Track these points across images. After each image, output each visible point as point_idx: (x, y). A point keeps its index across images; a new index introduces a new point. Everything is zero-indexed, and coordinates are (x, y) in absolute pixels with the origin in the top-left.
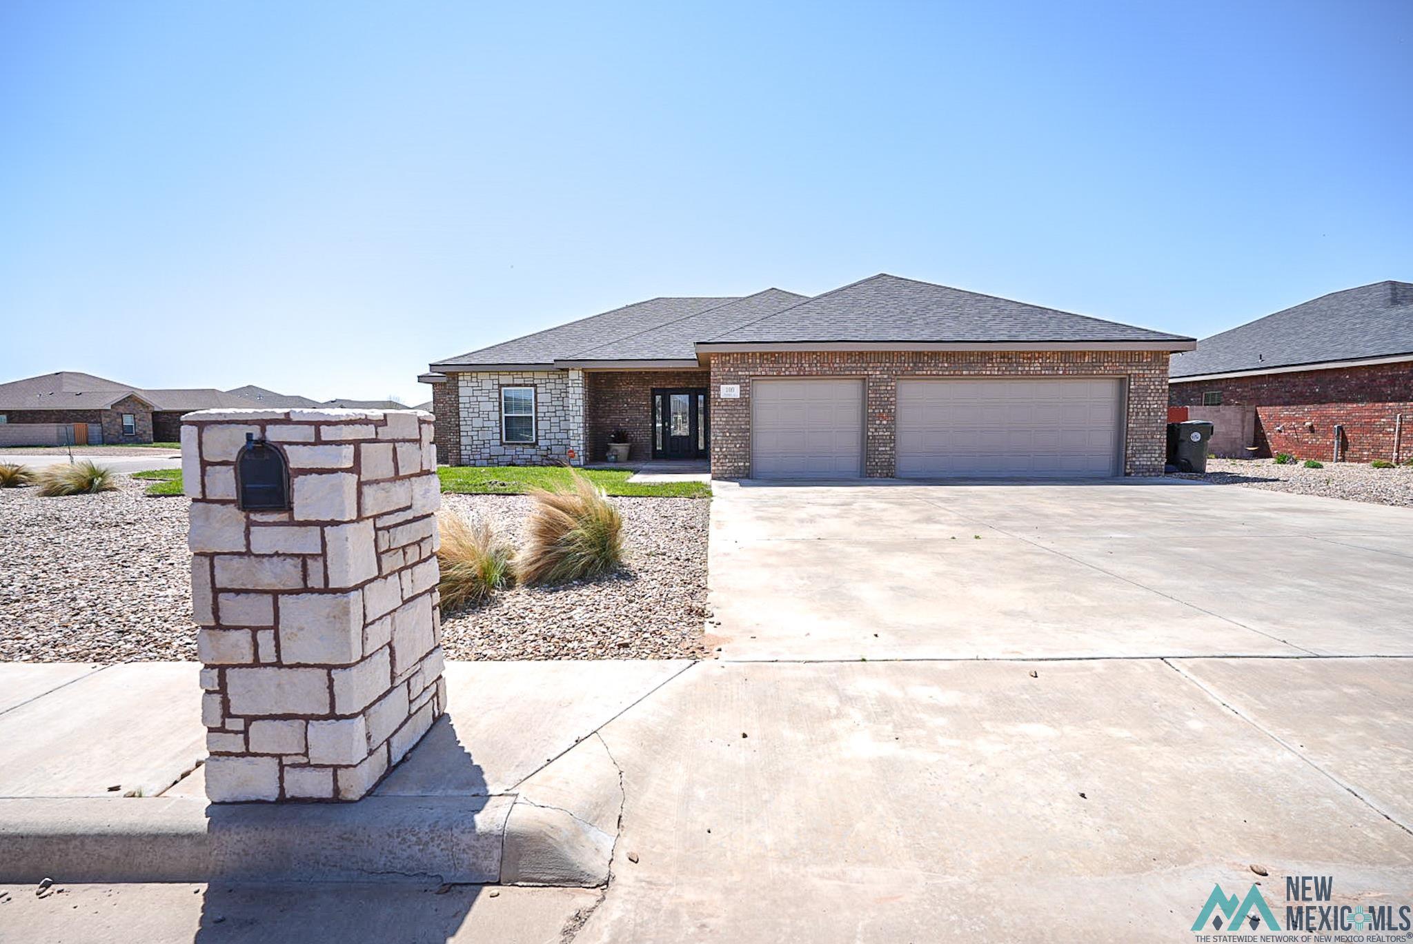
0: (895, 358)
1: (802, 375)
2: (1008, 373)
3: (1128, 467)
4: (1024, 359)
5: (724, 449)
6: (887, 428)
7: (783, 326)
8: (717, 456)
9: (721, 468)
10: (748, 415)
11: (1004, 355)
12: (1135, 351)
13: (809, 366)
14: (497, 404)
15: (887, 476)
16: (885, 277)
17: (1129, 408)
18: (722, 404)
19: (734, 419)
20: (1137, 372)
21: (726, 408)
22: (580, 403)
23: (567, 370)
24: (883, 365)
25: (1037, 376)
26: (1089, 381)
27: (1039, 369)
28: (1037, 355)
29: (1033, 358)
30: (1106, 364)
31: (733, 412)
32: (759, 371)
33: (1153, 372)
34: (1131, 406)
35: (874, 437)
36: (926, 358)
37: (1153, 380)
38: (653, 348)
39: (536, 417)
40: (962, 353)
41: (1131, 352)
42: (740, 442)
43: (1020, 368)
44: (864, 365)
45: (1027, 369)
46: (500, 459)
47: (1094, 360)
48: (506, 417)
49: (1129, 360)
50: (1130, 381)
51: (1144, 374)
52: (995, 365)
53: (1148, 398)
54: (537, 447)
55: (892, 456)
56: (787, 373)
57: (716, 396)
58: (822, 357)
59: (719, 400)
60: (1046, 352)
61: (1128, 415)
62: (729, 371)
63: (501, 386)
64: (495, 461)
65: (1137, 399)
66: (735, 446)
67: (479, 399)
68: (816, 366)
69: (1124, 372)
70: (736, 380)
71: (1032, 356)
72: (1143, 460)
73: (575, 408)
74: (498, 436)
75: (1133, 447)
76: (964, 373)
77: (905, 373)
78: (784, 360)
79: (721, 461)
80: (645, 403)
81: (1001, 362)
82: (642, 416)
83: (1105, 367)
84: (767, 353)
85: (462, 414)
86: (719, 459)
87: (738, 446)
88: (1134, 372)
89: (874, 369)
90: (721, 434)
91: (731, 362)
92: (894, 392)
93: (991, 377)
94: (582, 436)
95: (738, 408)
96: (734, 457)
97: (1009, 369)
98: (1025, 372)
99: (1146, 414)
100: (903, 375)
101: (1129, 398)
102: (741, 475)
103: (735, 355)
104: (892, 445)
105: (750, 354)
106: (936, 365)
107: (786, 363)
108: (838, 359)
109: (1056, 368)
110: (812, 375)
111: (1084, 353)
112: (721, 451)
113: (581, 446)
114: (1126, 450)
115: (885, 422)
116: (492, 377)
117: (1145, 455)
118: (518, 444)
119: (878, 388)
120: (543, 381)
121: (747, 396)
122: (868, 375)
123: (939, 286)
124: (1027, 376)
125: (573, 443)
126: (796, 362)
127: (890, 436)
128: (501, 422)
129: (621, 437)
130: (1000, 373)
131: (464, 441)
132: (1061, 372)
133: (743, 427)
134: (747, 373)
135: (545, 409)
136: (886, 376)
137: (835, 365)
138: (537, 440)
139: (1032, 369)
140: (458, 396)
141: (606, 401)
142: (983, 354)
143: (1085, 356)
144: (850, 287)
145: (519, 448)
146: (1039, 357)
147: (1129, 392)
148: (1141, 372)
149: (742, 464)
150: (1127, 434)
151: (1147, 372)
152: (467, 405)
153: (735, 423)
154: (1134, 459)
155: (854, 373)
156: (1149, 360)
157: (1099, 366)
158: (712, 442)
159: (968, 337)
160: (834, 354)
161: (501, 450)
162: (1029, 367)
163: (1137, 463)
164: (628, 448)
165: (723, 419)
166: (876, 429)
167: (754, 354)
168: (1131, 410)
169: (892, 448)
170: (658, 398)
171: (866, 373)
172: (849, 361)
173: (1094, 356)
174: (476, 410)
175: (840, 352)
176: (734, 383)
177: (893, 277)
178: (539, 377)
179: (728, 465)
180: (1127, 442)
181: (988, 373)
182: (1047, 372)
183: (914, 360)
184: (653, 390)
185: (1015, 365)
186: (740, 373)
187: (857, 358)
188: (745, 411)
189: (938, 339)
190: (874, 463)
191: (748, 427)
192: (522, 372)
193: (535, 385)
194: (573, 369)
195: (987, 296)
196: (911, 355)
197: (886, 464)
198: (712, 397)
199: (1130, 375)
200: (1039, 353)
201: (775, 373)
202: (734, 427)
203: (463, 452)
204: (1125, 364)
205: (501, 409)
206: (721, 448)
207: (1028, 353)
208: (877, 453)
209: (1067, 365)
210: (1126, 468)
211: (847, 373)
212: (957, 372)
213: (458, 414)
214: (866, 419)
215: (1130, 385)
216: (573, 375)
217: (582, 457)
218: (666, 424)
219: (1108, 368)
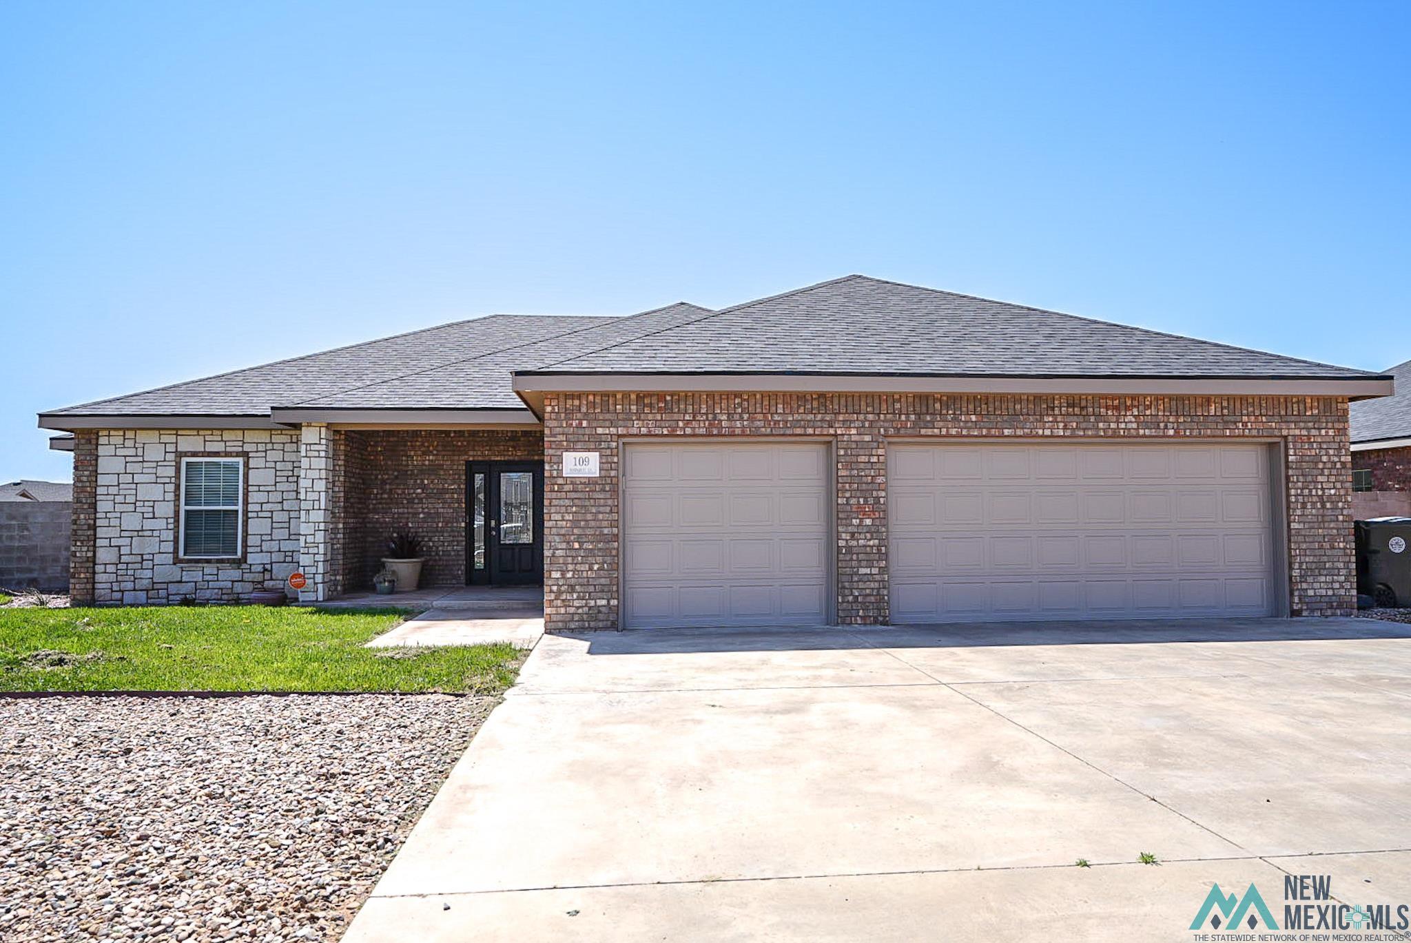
0: (884, 406)
1: (714, 435)
2: (1081, 433)
3: (1296, 600)
4: (1107, 408)
5: (569, 575)
6: (874, 532)
7: (682, 346)
8: (555, 588)
9: (562, 610)
10: (614, 509)
11: (1073, 401)
12: (1292, 396)
13: (729, 420)
14: (171, 487)
15: (876, 622)
16: (858, 280)
17: (1288, 495)
18: (567, 488)
19: (589, 517)
20: (1297, 432)
21: (574, 495)
22: (321, 486)
23: (297, 427)
24: (861, 417)
25: (1131, 440)
26: (1217, 447)
27: (1135, 426)
28: (1129, 403)
29: (1122, 407)
30: (1245, 419)
31: (587, 503)
32: (637, 427)
33: (1323, 432)
34: (1293, 492)
35: (849, 549)
36: (938, 406)
37: (1325, 446)
38: (462, 390)
39: (246, 512)
40: (1002, 398)
41: (1286, 398)
42: (599, 559)
43: (1101, 425)
44: (828, 418)
45: (1113, 426)
46: (173, 588)
47: (1225, 412)
48: (187, 511)
49: (1283, 413)
50: (1287, 449)
51: (1309, 437)
52: (1059, 419)
53: (1320, 478)
54: (244, 566)
55: (884, 585)
56: (688, 431)
57: (555, 473)
58: (752, 401)
59: (560, 481)
60: (1145, 397)
61: (1288, 508)
62: (580, 426)
63: (180, 455)
64: (163, 593)
65: (1301, 479)
66: (591, 569)
67: (137, 478)
68: (742, 419)
69: (1276, 432)
70: (593, 443)
71: (1120, 404)
72: (1318, 587)
73: (311, 496)
74: (169, 547)
75: (1301, 563)
76: (1006, 432)
77: (902, 431)
78: (682, 406)
79: (564, 597)
80: (455, 487)
81: (1068, 414)
82: (449, 507)
83: (1245, 424)
84: (650, 394)
85: (103, 506)
86: (559, 593)
87: (596, 567)
88: (1292, 432)
89: (847, 424)
90: (564, 546)
91: (584, 409)
92: (883, 467)
93: (1052, 440)
94: (321, 546)
95: (596, 495)
96: (589, 588)
97: (1083, 425)
98: (1110, 433)
99: (1319, 505)
100: (899, 436)
101: (1288, 477)
102: (601, 625)
103: (591, 398)
104: (883, 564)
105: (619, 396)
106: (956, 419)
107: (686, 412)
108: (780, 406)
109: (1162, 425)
110: (734, 435)
111: (1208, 400)
112: (563, 577)
113: (321, 564)
114: (1291, 568)
115: (868, 522)
116: (165, 439)
117: (1323, 579)
118: (208, 561)
119: (854, 459)
120: (261, 447)
121: (613, 473)
122: (836, 435)
123: (949, 294)
124: (1115, 439)
125: (305, 560)
126: (703, 411)
127: (879, 547)
128: (177, 521)
129: (407, 547)
130: (1068, 433)
131: (103, 555)
132: (1171, 432)
133: (606, 531)
134: (613, 430)
135: (262, 497)
136: (867, 438)
137: (776, 418)
138: (245, 553)
139: (1123, 426)
140: (95, 473)
141: (384, 482)
142: (1038, 398)
143: (1209, 405)
144: (803, 291)
145: (209, 569)
146: (1133, 406)
147: (1287, 467)
148: (1304, 432)
149: (604, 602)
150: (1289, 541)
151: (1314, 432)
152: (113, 490)
153: (592, 524)
154: (1304, 586)
155: (810, 431)
156: (1315, 412)
157: (1235, 423)
158: (546, 561)
159: (1010, 369)
160: (772, 396)
161: (175, 573)
162: (1118, 422)
163: (1311, 593)
164: (418, 567)
165: (567, 517)
166: (853, 534)
167: (626, 395)
168: (1293, 499)
169: (883, 570)
170: (479, 479)
171: (832, 431)
172: (801, 410)
173: (1225, 404)
174: (131, 499)
175: (784, 394)
176: (589, 450)
177: (872, 280)
178: (254, 440)
179: (577, 603)
180: (1290, 556)
181: (1048, 432)
182: (1147, 432)
183: (918, 409)
184: (468, 463)
185: (1092, 419)
186: (600, 431)
187: (815, 404)
188: (610, 502)
189: (959, 371)
190: (851, 598)
191: (615, 530)
192: (222, 430)
193: (245, 455)
194: (309, 425)
195: (1029, 309)
196: (910, 400)
197: (873, 599)
198: (546, 474)
199: (1286, 437)
200: (1133, 397)
201: (665, 432)
202: (588, 532)
203: (98, 578)
204: (1277, 419)
205: (177, 496)
206: (563, 573)
207: (1113, 397)
208: (856, 579)
209: (1181, 420)
210: (1291, 603)
211: (798, 431)
212: (993, 432)
213: (94, 506)
214: (835, 516)
215: (1287, 456)
216: (309, 435)
217: (320, 586)
218: (493, 523)
219: (1250, 424)
